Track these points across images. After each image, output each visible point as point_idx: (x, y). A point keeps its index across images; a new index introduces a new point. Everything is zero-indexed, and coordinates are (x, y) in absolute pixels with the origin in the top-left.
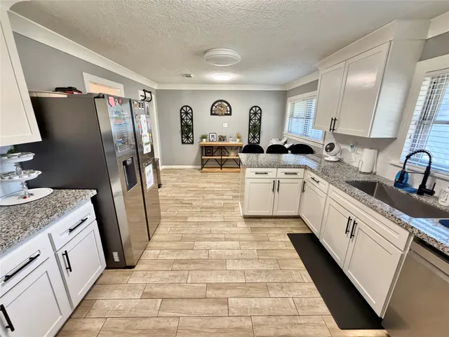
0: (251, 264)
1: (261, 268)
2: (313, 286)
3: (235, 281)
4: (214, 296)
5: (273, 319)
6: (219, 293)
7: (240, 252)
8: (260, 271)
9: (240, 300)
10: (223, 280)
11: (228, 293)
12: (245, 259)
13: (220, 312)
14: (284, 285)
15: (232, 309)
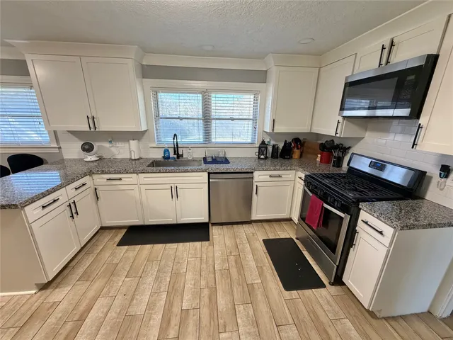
0: (145, 286)
1: (154, 276)
2: (181, 244)
3: (162, 303)
4: (177, 327)
5: (203, 273)
6: (175, 321)
7: (120, 297)
8: (157, 278)
9: (186, 298)
10: (158, 318)
11: (176, 309)
12: (135, 292)
13: (195, 317)
14: (176, 261)
15: (193, 305)
